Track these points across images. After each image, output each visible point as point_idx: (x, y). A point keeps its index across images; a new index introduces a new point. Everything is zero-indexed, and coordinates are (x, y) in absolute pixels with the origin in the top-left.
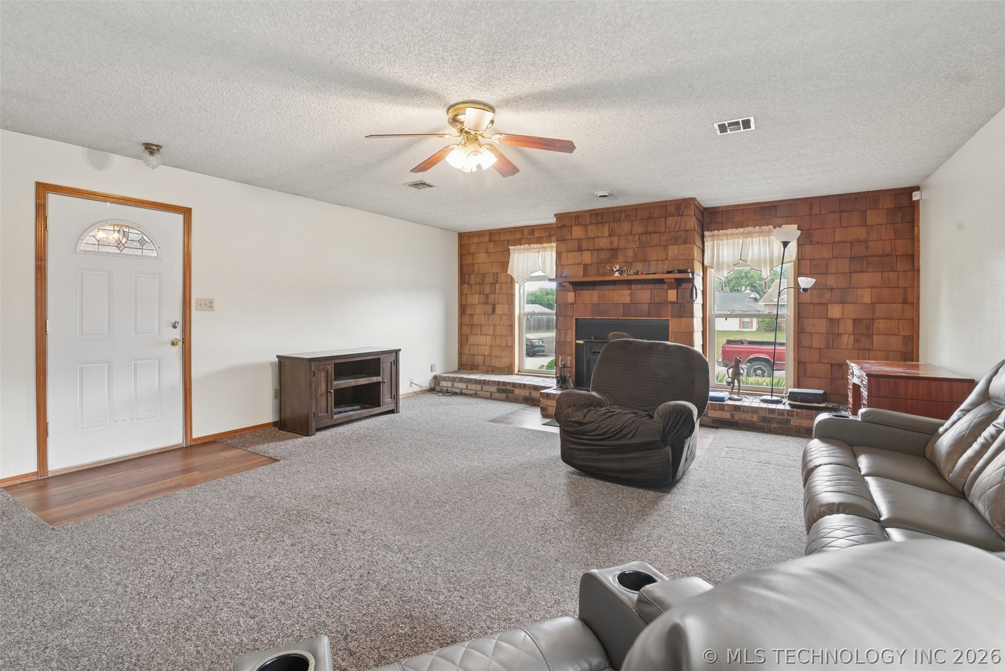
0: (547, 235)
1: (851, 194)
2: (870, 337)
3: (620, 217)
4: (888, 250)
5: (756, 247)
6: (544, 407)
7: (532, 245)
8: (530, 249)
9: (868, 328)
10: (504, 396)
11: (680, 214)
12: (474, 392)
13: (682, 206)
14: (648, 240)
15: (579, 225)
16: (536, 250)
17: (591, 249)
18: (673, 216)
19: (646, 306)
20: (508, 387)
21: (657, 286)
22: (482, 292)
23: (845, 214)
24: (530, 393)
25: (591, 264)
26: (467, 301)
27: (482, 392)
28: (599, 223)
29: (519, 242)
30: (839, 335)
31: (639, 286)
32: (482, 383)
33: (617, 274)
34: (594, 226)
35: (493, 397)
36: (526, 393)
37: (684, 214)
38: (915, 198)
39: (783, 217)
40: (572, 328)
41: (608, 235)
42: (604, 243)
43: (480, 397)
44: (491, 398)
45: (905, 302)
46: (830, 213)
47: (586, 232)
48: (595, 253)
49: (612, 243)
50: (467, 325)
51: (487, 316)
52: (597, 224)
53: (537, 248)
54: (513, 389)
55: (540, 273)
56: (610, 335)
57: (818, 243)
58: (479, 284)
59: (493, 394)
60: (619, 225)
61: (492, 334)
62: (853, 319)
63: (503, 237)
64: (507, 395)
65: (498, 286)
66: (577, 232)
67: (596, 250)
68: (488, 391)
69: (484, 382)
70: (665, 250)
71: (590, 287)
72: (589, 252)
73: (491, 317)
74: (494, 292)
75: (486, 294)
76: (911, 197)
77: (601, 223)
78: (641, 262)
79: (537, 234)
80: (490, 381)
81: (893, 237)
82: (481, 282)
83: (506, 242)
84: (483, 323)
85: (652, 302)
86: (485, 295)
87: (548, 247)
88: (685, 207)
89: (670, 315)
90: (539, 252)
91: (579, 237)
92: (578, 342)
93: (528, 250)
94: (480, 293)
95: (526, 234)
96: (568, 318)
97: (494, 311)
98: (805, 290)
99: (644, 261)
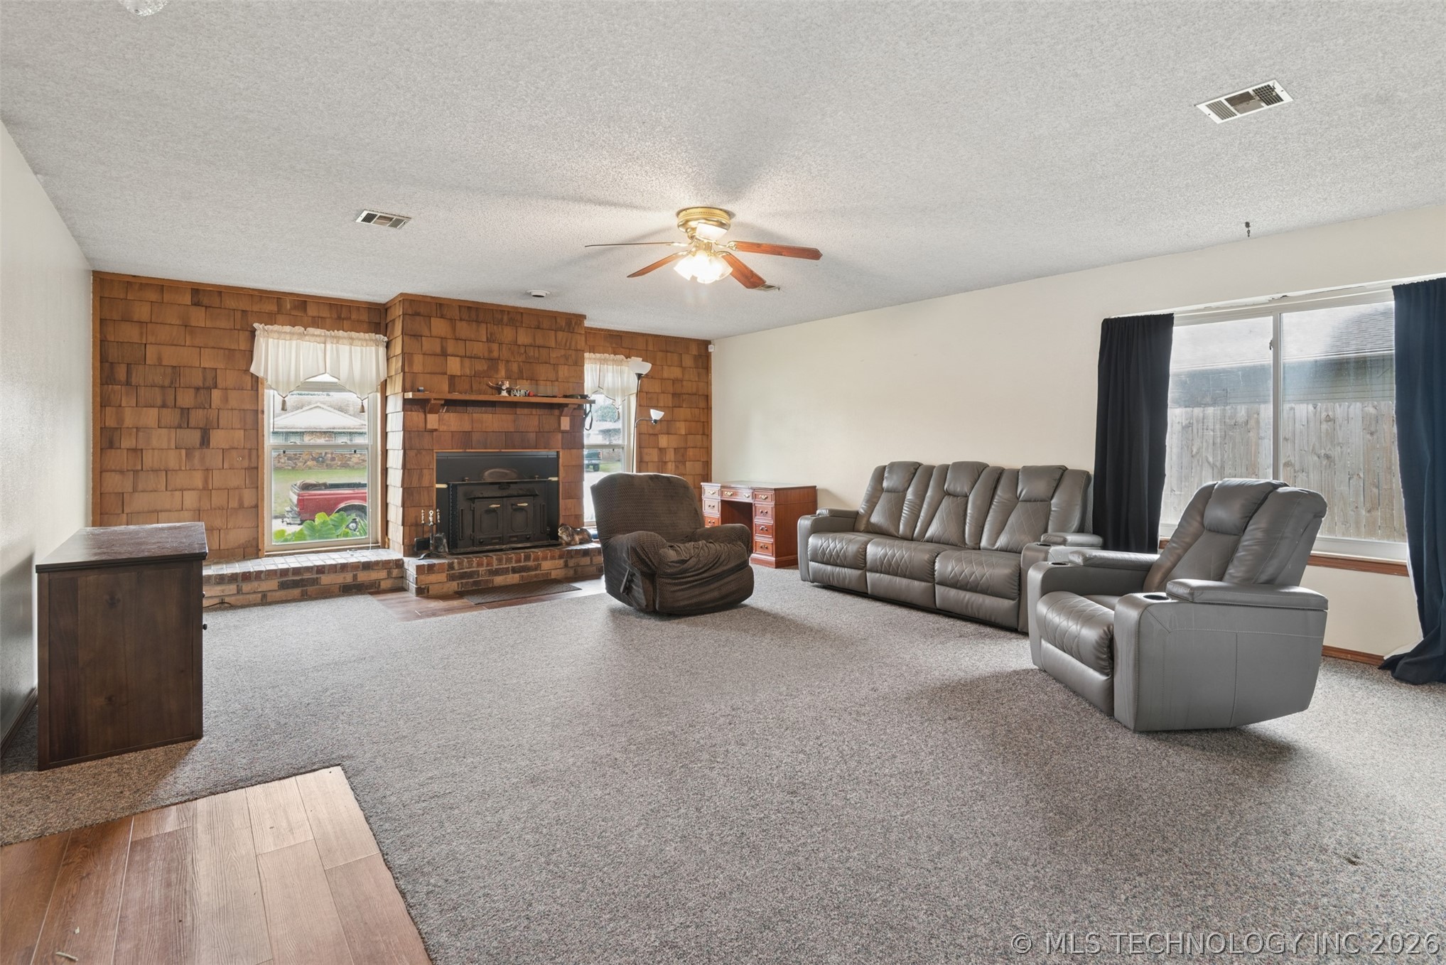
0: (335, 316)
1: (673, 337)
2: (684, 463)
3: (502, 320)
4: (694, 391)
5: (610, 375)
6: (423, 587)
7: (311, 330)
8: (305, 335)
9: (683, 456)
10: (296, 592)
11: (571, 331)
12: (216, 601)
13: (573, 322)
14: (537, 355)
15: (442, 317)
16: (318, 339)
17: (460, 354)
18: (564, 331)
19: (532, 436)
20: (307, 576)
21: (546, 411)
22: (170, 402)
23: (669, 354)
24: (355, 577)
25: (461, 376)
26: (120, 420)
27: (240, 597)
28: (473, 321)
29: (270, 319)
30: (666, 463)
31: (526, 411)
32: (240, 579)
33: (504, 393)
34: (464, 323)
35: (269, 599)
36: (348, 578)
37: (575, 331)
38: (710, 351)
39: (627, 348)
40: (431, 467)
41: (485, 340)
42: (479, 348)
43: (232, 607)
44: (265, 601)
45: (703, 434)
46: (660, 351)
47: (454, 329)
48: (467, 362)
49: (490, 351)
50: (121, 472)
51: (183, 452)
52: (469, 321)
53: (320, 336)
54: (318, 576)
55: (326, 378)
56: (486, 473)
57: (652, 378)
58: (163, 387)
59: (269, 594)
60: (500, 330)
61: (201, 488)
62: (675, 449)
63: (230, 303)
64: (302, 590)
65: (216, 394)
66: (440, 326)
67: (468, 357)
68: (255, 592)
69: (246, 577)
70: (554, 369)
71: (459, 408)
72: (458, 359)
73: (197, 454)
74: (206, 405)
75: (182, 409)
76: (707, 348)
77: (476, 321)
78: (527, 380)
79: (312, 311)
80: (261, 572)
81: (697, 379)
82: (167, 383)
83: (238, 315)
84: (173, 463)
85: (541, 430)
86: (178, 411)
87: (345, 338)
88: (576, 324)
89: (560, 445)
90: (325, 343)
91: (443, 335)
92: (438, 486)
93: (301, 336)
94: (164, 406)
95: (288, 306)
96: (424, 452)
97: (205, 442)
98: (655, 421)
99: (531, 380)
